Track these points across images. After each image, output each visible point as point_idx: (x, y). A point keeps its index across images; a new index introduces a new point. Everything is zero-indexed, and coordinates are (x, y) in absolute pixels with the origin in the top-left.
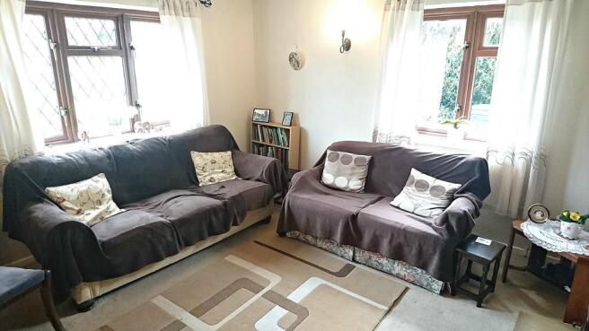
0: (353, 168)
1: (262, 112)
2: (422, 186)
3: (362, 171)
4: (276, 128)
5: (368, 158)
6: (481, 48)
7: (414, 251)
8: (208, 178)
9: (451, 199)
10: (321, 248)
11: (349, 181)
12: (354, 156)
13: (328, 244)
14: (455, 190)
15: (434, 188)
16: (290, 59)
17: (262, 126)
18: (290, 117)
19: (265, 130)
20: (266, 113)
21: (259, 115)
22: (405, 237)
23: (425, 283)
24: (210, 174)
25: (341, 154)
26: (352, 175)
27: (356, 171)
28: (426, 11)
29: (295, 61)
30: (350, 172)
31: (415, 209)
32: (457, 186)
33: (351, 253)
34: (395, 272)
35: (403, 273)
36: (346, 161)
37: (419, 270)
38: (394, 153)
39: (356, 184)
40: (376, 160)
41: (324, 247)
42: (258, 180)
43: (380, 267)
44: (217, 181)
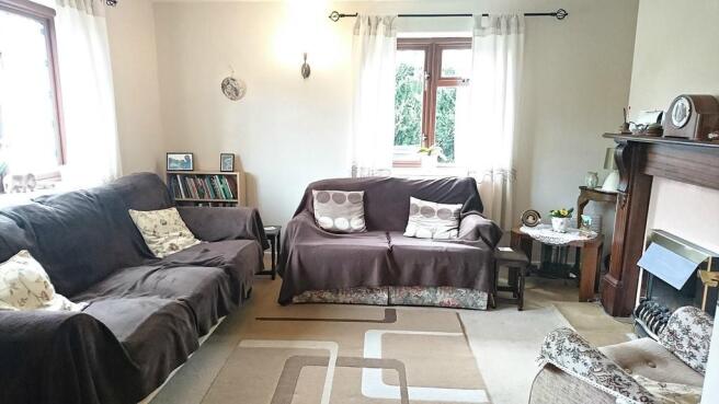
0: (350, 207)
1: (181, 157)
2: (427, 212)
3: (360, 207)
4: (211, 177)
5: (361, 193)
6: (440, 78)
7: (460, 270)
8: (167, 245)
9: (460, 220)
10: (344, 303)
11: (349, 221)
12: (347, 194)
13: (354, 296)
14: (460, 210)
15: (440, 212)
16: (223, 87)
17: (184, 177)
18: (231, 159)
19: (191, 182)
20: (187, 158)
21: (177, 162)
22: (450, 258)
23: (470, 303)
24: (166, 240)
25: (331, 193)
26: (350, 214)
27: (353, 209)
28: (399, 40)
29: (231, 89)
30: (346, 211)
31: (433, 234)
32: (459, 206)
33: (386, 296)
34: (437, 302)
35: (446, 300)
36: (340, 200)
37: (464, 291)
38: (388, 185)
39: (357, 223)
40: (370, 195)
41: (348, 300)
42: (239, 238)
43: (420, 303)
44: (181, 248)
